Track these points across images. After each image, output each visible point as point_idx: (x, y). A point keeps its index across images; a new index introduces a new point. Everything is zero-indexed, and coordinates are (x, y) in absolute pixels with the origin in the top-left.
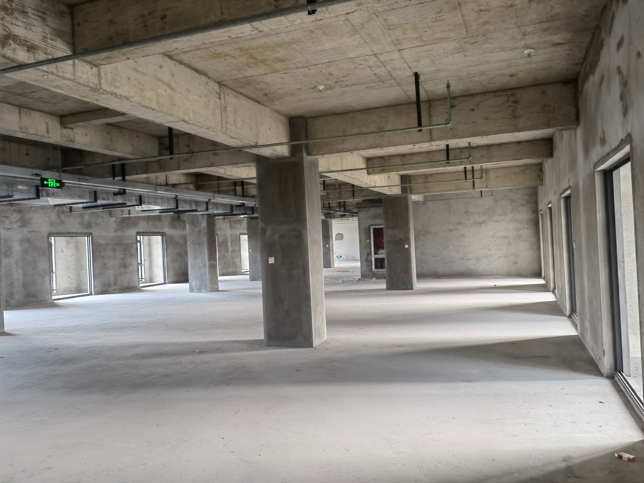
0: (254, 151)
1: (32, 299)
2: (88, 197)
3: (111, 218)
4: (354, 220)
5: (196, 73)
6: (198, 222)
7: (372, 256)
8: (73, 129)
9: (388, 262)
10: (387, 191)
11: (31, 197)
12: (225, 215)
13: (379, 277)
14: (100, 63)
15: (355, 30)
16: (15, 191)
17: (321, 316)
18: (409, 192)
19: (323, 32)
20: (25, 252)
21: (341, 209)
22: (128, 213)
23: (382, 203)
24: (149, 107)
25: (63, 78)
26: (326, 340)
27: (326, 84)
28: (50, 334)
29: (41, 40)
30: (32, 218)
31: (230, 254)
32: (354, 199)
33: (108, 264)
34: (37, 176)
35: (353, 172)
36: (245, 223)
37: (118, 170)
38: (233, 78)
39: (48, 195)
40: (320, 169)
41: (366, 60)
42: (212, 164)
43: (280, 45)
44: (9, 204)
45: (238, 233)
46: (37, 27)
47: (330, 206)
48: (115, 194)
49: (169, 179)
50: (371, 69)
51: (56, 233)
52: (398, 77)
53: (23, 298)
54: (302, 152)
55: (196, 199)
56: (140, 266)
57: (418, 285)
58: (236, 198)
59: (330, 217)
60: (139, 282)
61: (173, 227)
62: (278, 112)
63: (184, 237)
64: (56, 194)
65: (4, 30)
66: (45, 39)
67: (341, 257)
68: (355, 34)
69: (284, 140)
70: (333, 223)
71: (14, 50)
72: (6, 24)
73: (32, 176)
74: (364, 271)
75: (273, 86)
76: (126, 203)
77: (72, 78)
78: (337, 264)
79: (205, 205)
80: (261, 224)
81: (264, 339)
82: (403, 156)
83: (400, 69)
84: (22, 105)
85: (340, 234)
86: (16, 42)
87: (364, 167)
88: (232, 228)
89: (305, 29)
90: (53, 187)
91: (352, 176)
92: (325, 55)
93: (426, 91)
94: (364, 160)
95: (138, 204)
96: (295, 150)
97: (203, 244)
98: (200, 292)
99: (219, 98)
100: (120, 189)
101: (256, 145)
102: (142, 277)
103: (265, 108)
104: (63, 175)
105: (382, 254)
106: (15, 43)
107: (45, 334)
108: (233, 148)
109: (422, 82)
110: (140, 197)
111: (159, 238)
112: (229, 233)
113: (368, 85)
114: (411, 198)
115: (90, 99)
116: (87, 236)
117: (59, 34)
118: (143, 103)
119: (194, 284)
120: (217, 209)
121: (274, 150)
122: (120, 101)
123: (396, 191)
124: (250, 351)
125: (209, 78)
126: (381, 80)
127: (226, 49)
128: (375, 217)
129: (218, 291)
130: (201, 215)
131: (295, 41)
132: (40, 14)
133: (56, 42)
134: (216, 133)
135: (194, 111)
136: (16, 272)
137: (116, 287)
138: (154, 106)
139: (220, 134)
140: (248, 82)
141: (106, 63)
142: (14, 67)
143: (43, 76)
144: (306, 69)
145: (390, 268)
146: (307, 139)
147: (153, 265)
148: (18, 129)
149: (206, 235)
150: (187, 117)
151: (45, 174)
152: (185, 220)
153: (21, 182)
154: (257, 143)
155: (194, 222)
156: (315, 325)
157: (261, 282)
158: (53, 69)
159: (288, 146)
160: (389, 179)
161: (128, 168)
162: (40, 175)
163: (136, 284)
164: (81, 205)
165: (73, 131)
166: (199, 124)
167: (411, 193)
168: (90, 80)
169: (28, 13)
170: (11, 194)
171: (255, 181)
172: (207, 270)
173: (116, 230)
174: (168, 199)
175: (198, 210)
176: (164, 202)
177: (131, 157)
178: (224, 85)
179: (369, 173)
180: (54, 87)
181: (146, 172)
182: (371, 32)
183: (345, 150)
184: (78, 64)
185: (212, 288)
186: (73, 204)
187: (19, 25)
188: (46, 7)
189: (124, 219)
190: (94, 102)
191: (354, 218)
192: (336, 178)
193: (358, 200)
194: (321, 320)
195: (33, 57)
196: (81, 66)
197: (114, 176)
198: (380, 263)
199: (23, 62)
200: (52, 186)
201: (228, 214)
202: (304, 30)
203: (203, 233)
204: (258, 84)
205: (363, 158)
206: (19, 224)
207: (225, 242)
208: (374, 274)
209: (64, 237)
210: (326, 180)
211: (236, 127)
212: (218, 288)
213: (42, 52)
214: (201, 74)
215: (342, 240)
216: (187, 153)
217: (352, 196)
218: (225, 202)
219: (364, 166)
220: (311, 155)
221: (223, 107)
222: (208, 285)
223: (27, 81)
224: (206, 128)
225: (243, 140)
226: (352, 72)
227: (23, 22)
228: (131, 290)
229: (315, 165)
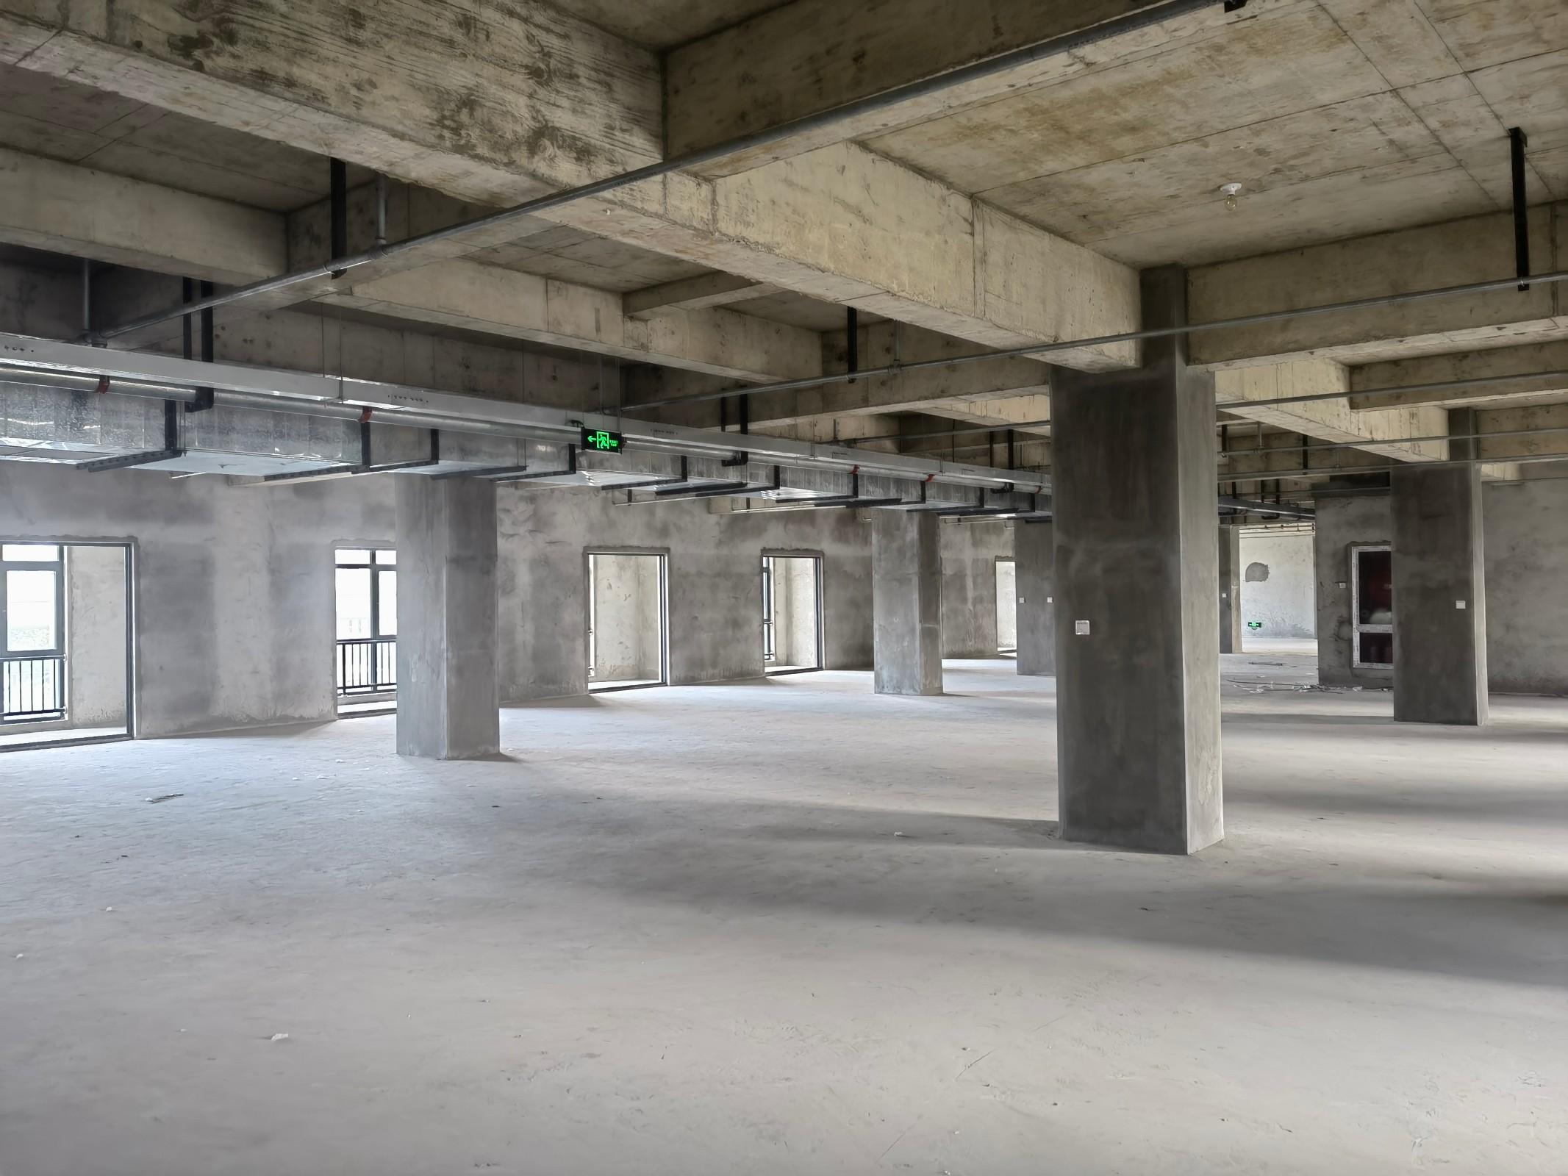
0: (1050, 357)
1: (551, 687)
2: (669, 469)
3: (709, 515)
4: (1300, 528)
5: (920, 177)
6: (898, 529)
7: (1354, 626)
8: (647, 321)
9: (1402, 646)
10: (1406, 454)
11: (560, 470)
12: (962, 512)
13: (1372, 684)
14: (717, 172)
15: (1340, 31)
16: (530, 457)
17: (1210, 777)
18: (1472, 455)
19: (1251, 48)
20: (539, 586)
21: (1267, 501)
22: (745, 506)
23: (1389, 485)
24: (813, 265)
25: (644, 213)
26: (1222, 840)
27: (1246, 179)
28: (586, 764)
29: (604, 134)
30: (555, 513)
31: (970, 606)
32: (1305, 474)
33: (699, 618)
34: (576, 424)
35: (1309, 403)
36: (1010, 530)
37: (733, 409)
38: (1008, 181)
39: (591, 467)
40: (1219, 398)
41: (1365, 108)
42: (943, 391)
43: (1130, 90)
44: (511, 485)
45: (991, 556)
46: (597, 106)
47: (1238, 492)
48: (726, 463)
49: (839, 427)
50: (1379, 130)
51: (599, 547)
52: (1460, 146)
53: (532, 683)
54: (1173, 355)
55: (899, 475)
56: (766, 626)
57: (1491, 713)
58: (994, 471)
59: (1233, 522)
60: (764, 662)
61: (842, 538)
62: (1114, 258)
63: (867, 564)
64: (607, 464)
65: (534, 118)
66: (610, 131)
67: (1260, 625)
68: (1339, 41)
69: (1127, 326)
70: (1241, 536)
71: (552, 159)
72: (538, 105)
73: (566, 425)
74: (1329, 666)
75: (1105, 193)
76: (746, 484)
77: (661, 211)
78: (1249, 643)
79: (919, 488)
80: (1058, 538)
81: (1057, 820)
82: (1462, 356)
83: (1467, 124)
84: (551, 274)
85: (1261, 564)
86: (555, 144)
87: (1342, 390)
88: (976, 543)
89: (1201, 45)
90: (605, 449)
91: (1306, 415)
92: (1249, 105)
93: (1542, 177)
94: (1343, 370)
95: (772, 485)
96: (1153, 351)
97: (910, 580)
98: (900, 693)
99: (970, 234)
100: (737, 452)
101: (1055, 341)
102: (769, 650)
103: (1081, 249)
104: (626, 422)
105: (1383, 624)
106: (553, 146)
107: (575, 764)
108: (996, 351)
109: (1533, 153)
110: (777, 470)
111: (810, 562)
112: (968, 554)
113: (1367, 173)
114: (1479, 471)
115: (692, 255)
116: (660, 555)
117: (636, 117)
118: (801, 256)
119: (885, 674)
120: (947, 498)
121: (1100, 354)
122: (753, 255)
123: (1437, 452)
124: (1023, 846)
125: (950, 186)
126: (1408, 156)
127: (996, 114)
128: (1367, 521)
129: (942, 694)
130: (908, 511)
131: (1171, 78)
132: (602, 77)
133: (631, 135)
134: (959, 318)
135: (911, 269)
136: (522, 627)
137: (716, 671)
138: (825, 261)
139: (968, 319)
140: (1042, 188)
141: (727, 173)
142: (550, 197)
143: (604, 210)
144: (1195, 144)
145: (1406, 664)
146: (1186, 322)
147: (794, 625)
148: (541, 325)
149: (917, 559)
150: (897, 284)
151: (592, 420)
152: (870, 524)
153: (542, 437)
154: (1056, 338)
155: (890, 529)
156: (1193, 797)
157: (1054, 680)
158: (625, 195)
159: (1136, 342)
160: (1415, 421)
161: (754, 406)
162: (581, 423)
163: (757, 667)
164: (655, 488)
165: (647, 325)
166: (921, 299)
167: (1478, 457)
168: (695, 213)
169: (578, 77)
170: (522, 464)
171: (1046, 430)
172: (917, 643)
173: (720, 543)
174: (836, 474)
175: (903, 501)
176: (826, 481)
177: (762, 379)
178: (985, 202)
179: (1353, 406)
180: (624, 234)
181: (793, 412)
182: (1386, 33)
183: (1291, 346)
184: (671, 179)
185: (928, 687)
186: (639, 484)
187: (563, 105)
188: (614, 61)
189: (736, 518)
190: (698, 261)
191: (1300, 524)
192: (1261, 420)
193: (1318, 475)
194: (1210, 786)
195: (586, 172)
196: (679, 182)
197: (724, 422)
198: (1376, 648)
199: (569, 185)
200: (603, 446)
201: (971, 510)
202: (1196, 48)
203: (908, 555)
204: (1067, 192)
205: (1339, 366)
206: (529, 526)
207: (960, 576)
208: (1356, 676)
209: (613, 556)
210: (1230, 425)
211: (1008, 300)
212: (941, 688)
213: (604, 159)
214: (931, 180)
215: (1265, 580)
216: (887, 368)
217: (1302, 467)
218: (967, 482)
219: (1340, 387)
220: (1197, 362)
221: (978, 255)
222: (918, 677)
223: (572, 224)
224: (938, 307)
225: (1024, 332)
226: (1325, 141)
227: (568, 97)
228: (748, 680)
229: (1207, 386)
